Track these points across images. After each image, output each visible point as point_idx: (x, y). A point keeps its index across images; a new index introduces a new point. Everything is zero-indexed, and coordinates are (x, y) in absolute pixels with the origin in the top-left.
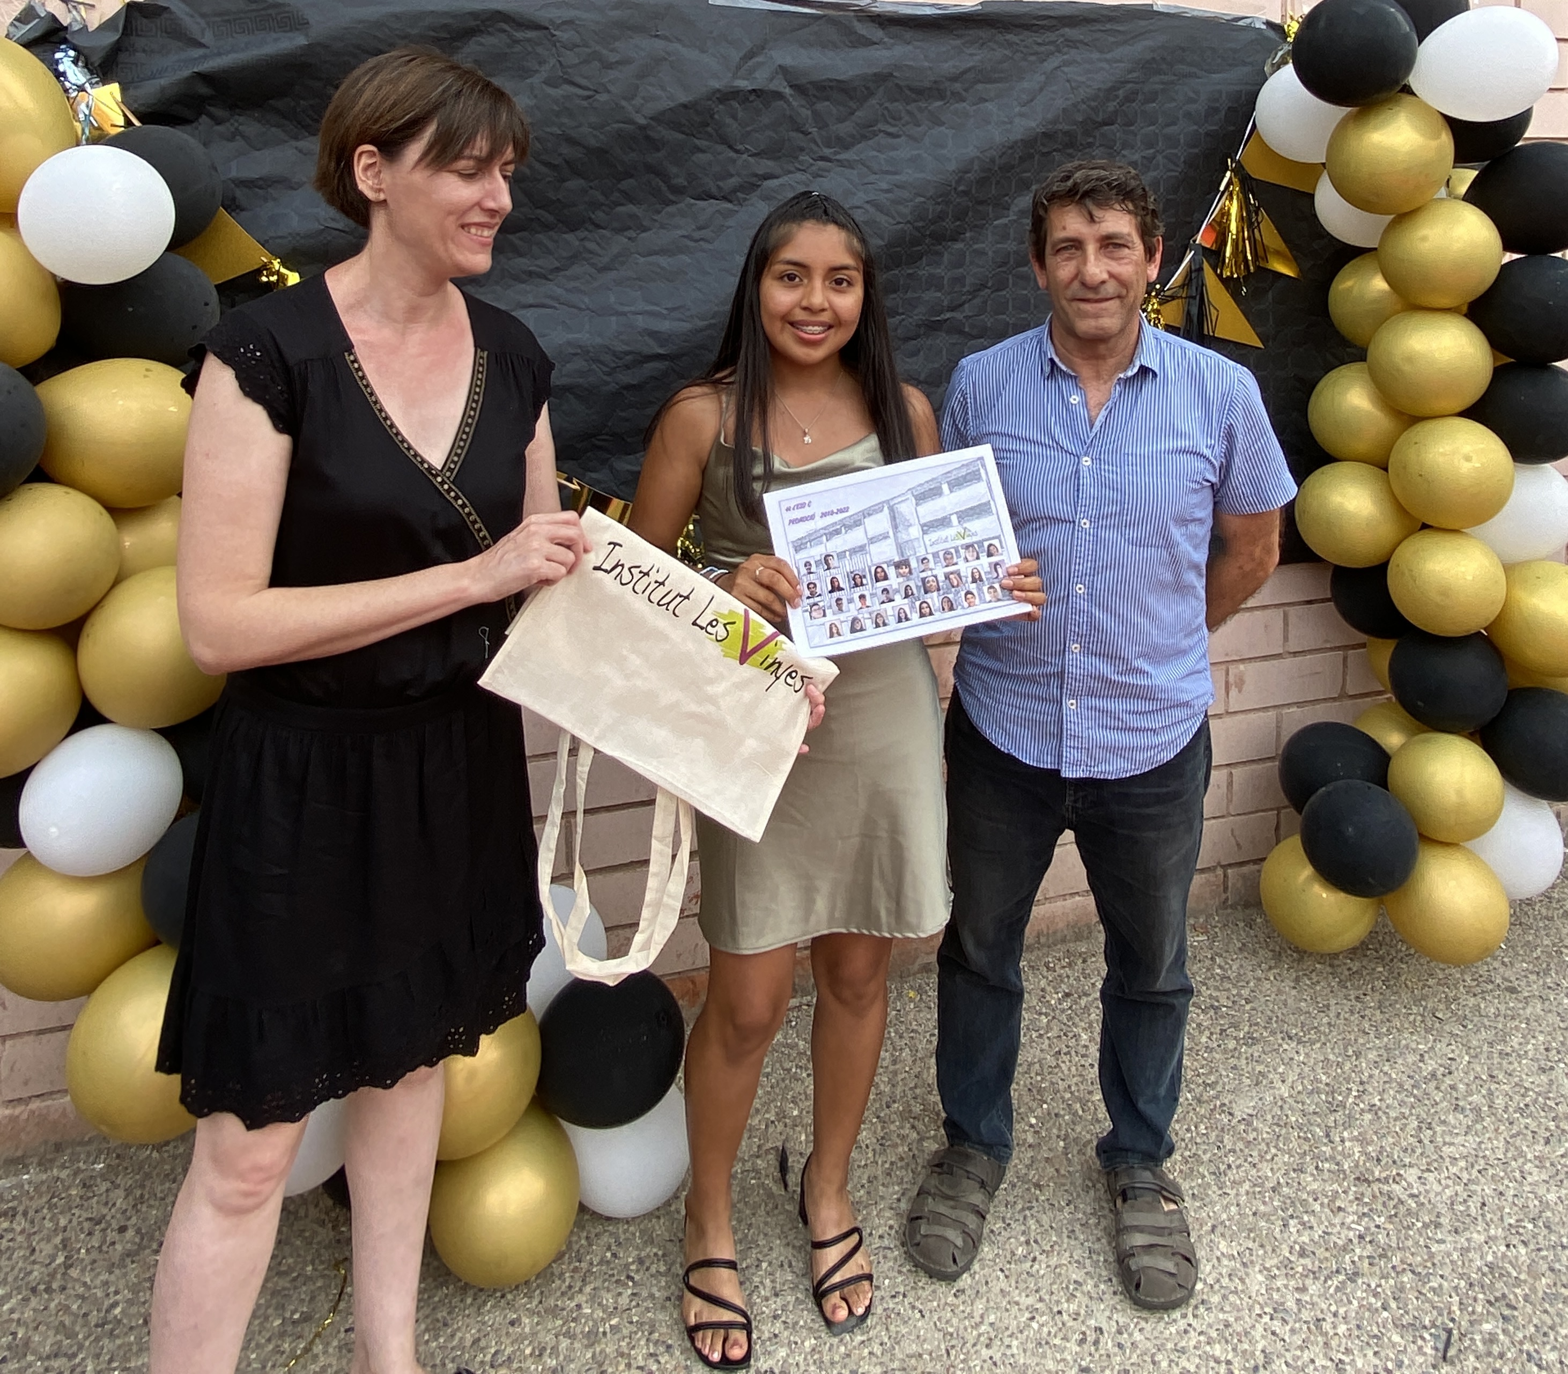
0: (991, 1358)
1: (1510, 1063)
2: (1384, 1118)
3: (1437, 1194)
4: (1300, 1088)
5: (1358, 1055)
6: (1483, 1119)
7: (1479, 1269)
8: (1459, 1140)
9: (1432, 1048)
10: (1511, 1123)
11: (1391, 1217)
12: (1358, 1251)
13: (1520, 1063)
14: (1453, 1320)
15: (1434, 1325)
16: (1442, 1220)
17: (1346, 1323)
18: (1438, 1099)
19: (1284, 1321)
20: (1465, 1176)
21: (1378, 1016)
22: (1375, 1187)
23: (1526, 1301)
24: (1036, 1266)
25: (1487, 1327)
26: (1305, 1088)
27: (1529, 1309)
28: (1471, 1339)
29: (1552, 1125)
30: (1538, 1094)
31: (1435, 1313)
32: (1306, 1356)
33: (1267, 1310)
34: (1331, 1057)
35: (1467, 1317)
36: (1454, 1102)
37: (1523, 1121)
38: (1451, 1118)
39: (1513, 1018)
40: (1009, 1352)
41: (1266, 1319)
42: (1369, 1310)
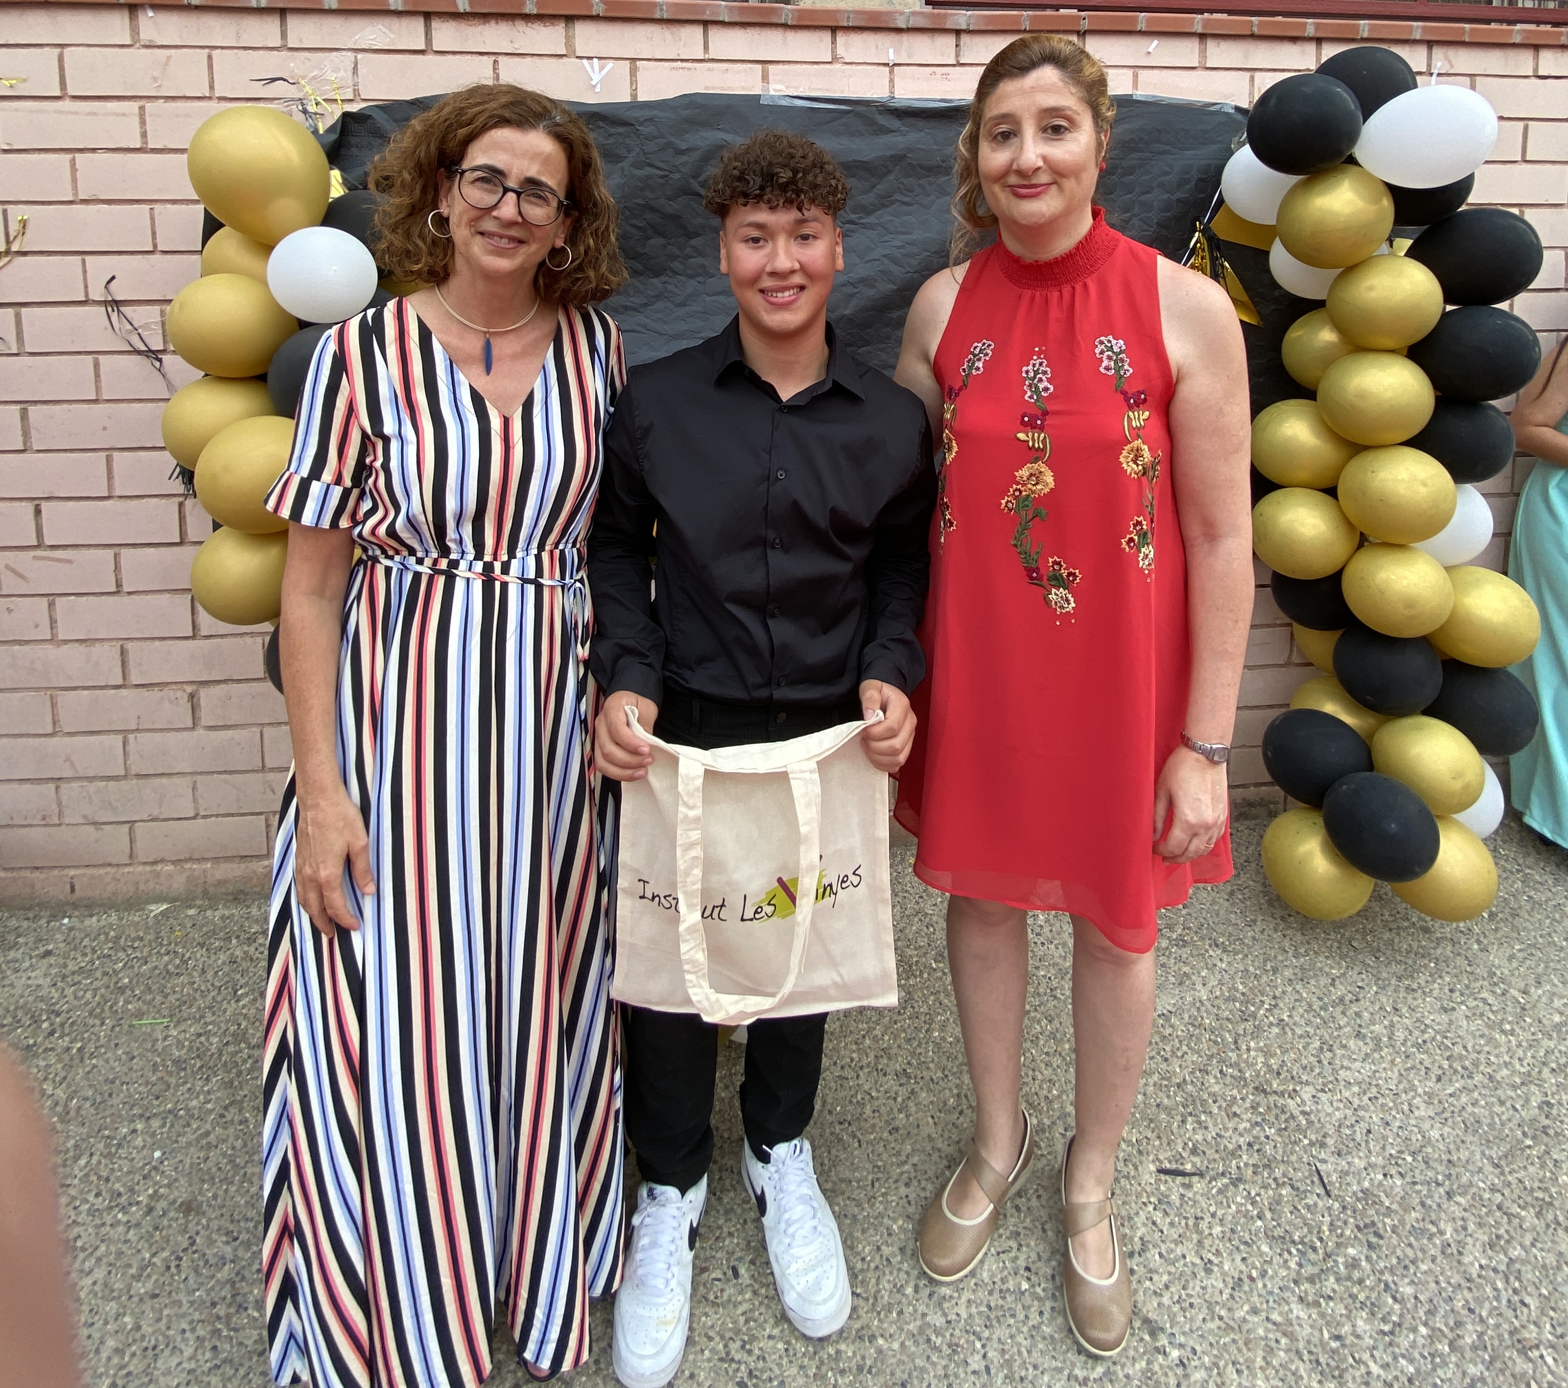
0: (907, 1196)
1: (1414, 999)
2: (1290, 1033)
3: (1328, 1115)
4: (1218, 993)
5: (1275, 970)
6: (1381, 1050)
7: (1355, 1193)
8: (1358, 1064)
9: (1344, 974)
10: (1407, 1057)
11: (1280, 1130)
12: (1245, 1157)
13: (1424, 1000)
14: (1321, 1239)
15: (1302, 1242)
16: (1330, 1141)
17: (1222, 1225)
18: (1342, 1023)
19: (1166, 1213)
20: (1356, 1102)
21: (1299, 937)
22: (1272, 1098)
23: (1393, 1232)
24: (962, 1119)
25: (1351, 1251)
26: (1222, 994)
27: (1395, 1240)
28: (1335, 1261)
29: (1446, 1064)
30: (1437, 1032)
31: (1305, 1230)
32: (1179, 1251)
33: (1152, 1200)
34: (1251, 969)
35: (1335, 1239)
36: (1357, 1028)
37: (1420, 1056)
38: (1352, 1044)
39: (1423, 956)
40: (922, 1195)
41: (1150, 1208)
42: (1245, 1216)
